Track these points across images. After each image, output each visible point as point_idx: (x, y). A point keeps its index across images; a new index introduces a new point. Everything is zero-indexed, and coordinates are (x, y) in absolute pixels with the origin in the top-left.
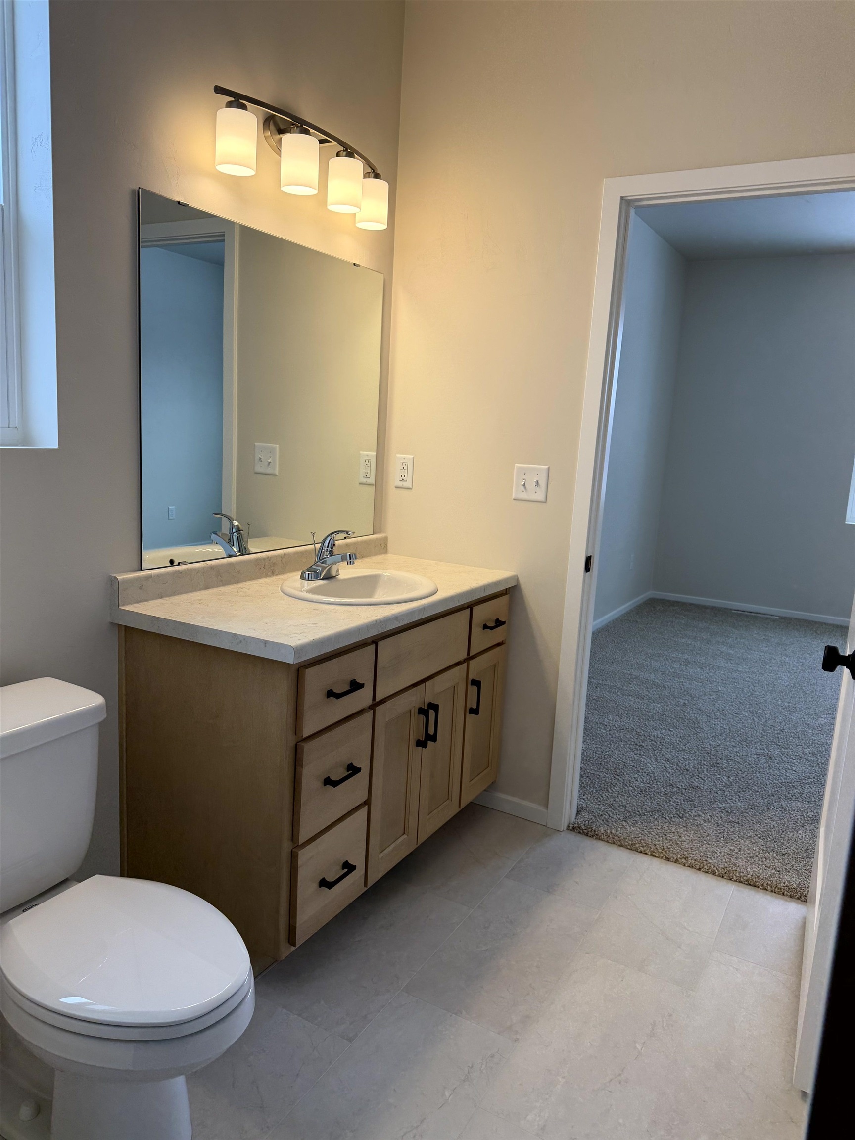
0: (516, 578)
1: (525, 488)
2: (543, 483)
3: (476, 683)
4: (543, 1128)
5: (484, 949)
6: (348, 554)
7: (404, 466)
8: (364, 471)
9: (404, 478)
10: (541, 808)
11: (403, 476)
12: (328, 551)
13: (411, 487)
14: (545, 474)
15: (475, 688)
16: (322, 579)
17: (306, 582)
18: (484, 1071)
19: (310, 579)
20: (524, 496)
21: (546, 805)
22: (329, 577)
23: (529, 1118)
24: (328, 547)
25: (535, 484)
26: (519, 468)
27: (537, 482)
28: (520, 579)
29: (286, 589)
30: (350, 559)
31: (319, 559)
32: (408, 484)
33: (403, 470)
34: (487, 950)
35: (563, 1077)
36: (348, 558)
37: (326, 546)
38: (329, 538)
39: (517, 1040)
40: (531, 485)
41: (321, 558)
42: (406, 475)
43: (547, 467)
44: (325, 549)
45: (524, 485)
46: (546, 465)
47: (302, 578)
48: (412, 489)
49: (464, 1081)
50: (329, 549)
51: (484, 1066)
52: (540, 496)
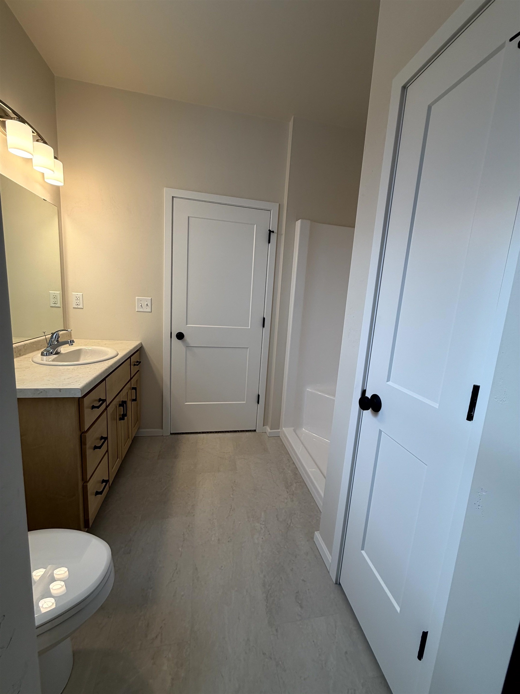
0: (141, 344)
1: (142, 307)
2: (149, 305)
3: (135, 389)
4: (219, 540)
5: (164, 489)
6: (69, 340)
7: (77, 298)
8: (53, 300)
9: (78, 304)
10: (160, 430)
11: (77, 303)
12: (56, 340)
13: (82, 308)
14: (150, 301)
15: (134, 391)
16: (55, 354)
17: (45, 357)
18: (189, 533)
19: (47, 355)
20: (141, 310)
21: (162, 428)
22: (57, 353)
23: (213, 539)
24: (55, 338)
25: (146, 305)
26: (138, 299)
27: (147, 304)
28: (142, 343)
29: (35, 360)
30: (71, 343)
31: (51, 345)
32: (81, 306)
33: (77, 300)
34: (165, 489)
35: (216, 519)
36: (70, 342)
37: (54, 338)
38: (56, 333)
39: (194, 515)
40: (144, 305)
41: (51, 344)
42: (79, 302)
43: (151, 298)
44: (54, 339)
45: (141, 306)
46: (150, 297)
47: (42, 354)
48: (83, 309)
49: (184, 541)
50: (56, 339)
51: (188, 531)
52: (150, 310)
